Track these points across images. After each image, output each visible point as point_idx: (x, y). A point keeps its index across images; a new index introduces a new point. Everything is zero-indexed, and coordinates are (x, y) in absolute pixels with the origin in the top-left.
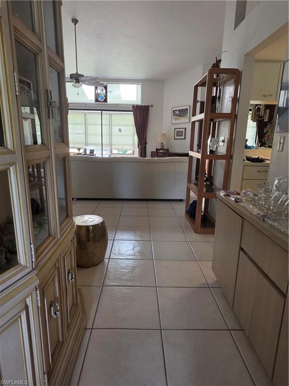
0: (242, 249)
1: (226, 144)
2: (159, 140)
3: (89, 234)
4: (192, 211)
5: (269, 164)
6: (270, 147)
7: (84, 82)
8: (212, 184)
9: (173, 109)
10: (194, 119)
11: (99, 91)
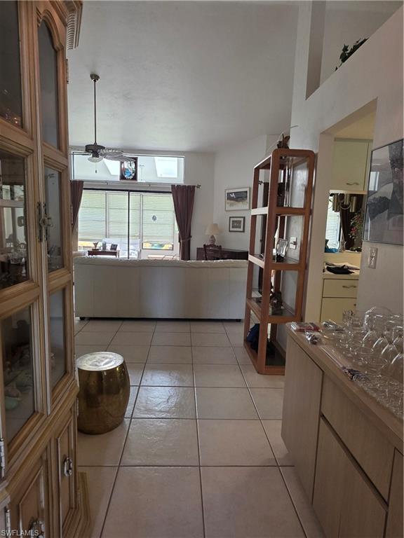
0: (322, 416)
1: (298, 248)
2: (208, 233)
3: (102, 383)
4: (252, 340)
5: (357, 276)
6: (359, 250)
7: (104, 155)
8: (280, 302)
9: (227, 192)
10: (254, 212)
11: (126, 165)
